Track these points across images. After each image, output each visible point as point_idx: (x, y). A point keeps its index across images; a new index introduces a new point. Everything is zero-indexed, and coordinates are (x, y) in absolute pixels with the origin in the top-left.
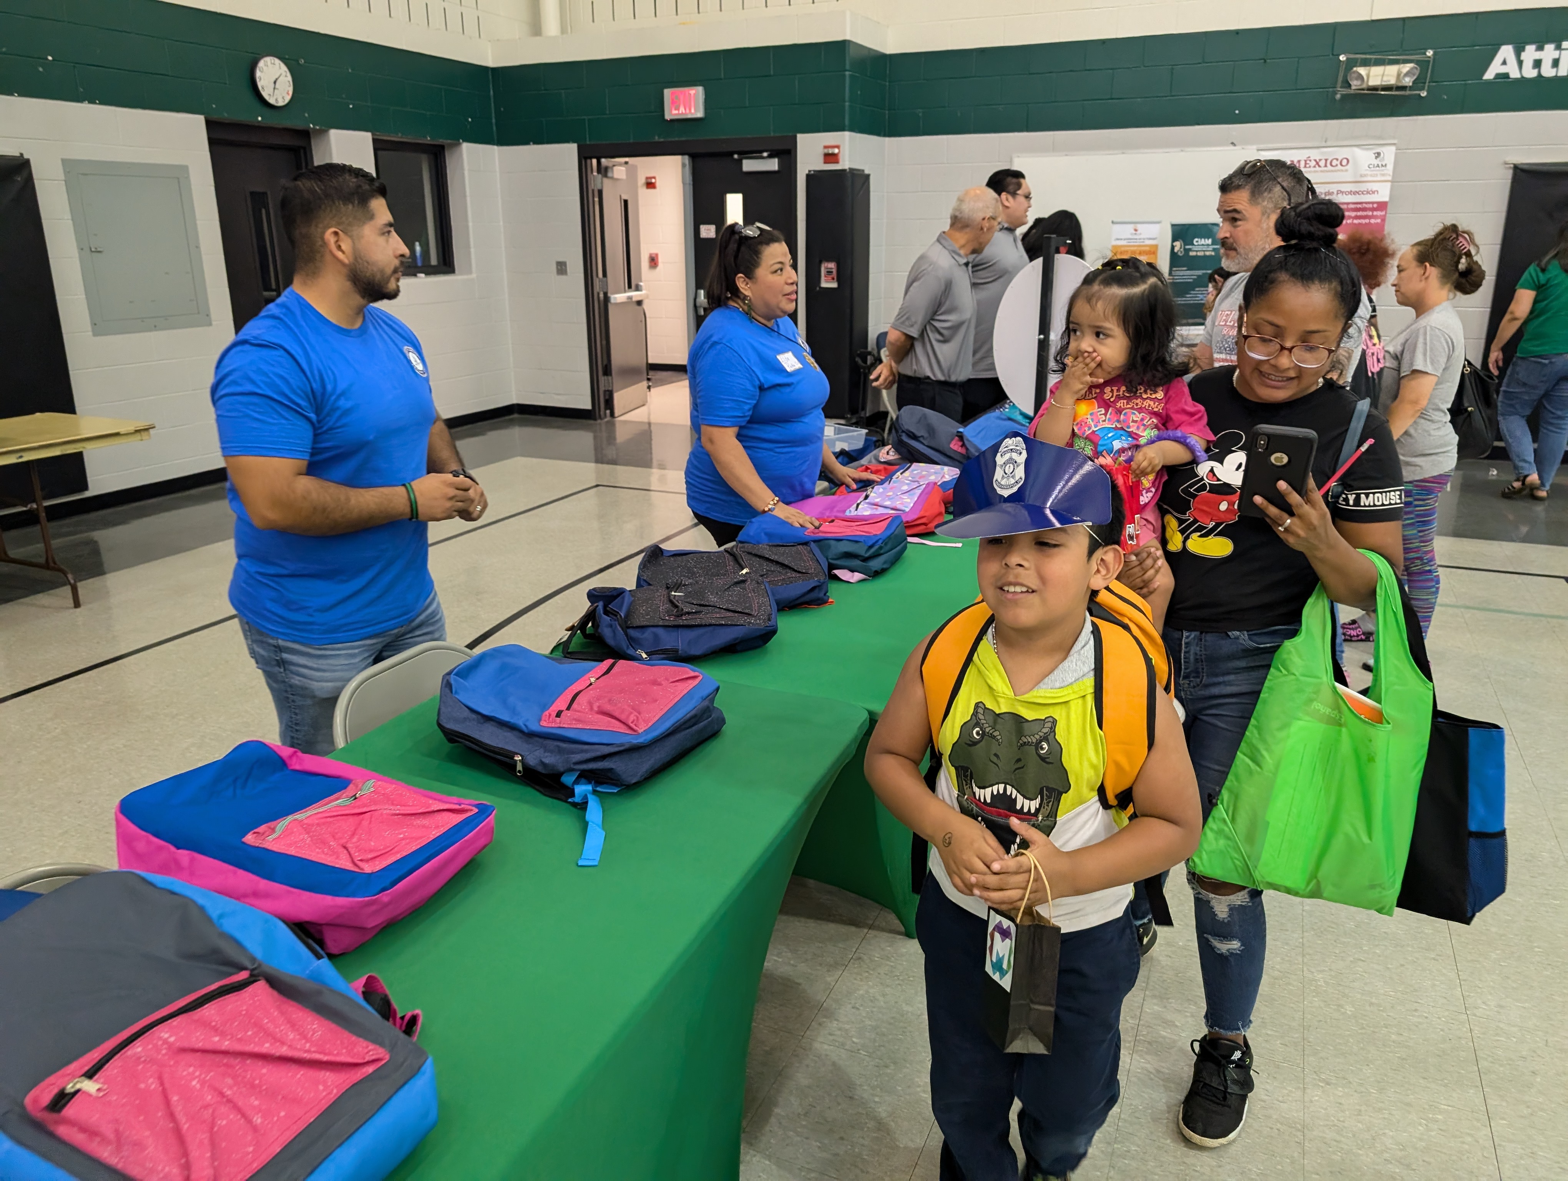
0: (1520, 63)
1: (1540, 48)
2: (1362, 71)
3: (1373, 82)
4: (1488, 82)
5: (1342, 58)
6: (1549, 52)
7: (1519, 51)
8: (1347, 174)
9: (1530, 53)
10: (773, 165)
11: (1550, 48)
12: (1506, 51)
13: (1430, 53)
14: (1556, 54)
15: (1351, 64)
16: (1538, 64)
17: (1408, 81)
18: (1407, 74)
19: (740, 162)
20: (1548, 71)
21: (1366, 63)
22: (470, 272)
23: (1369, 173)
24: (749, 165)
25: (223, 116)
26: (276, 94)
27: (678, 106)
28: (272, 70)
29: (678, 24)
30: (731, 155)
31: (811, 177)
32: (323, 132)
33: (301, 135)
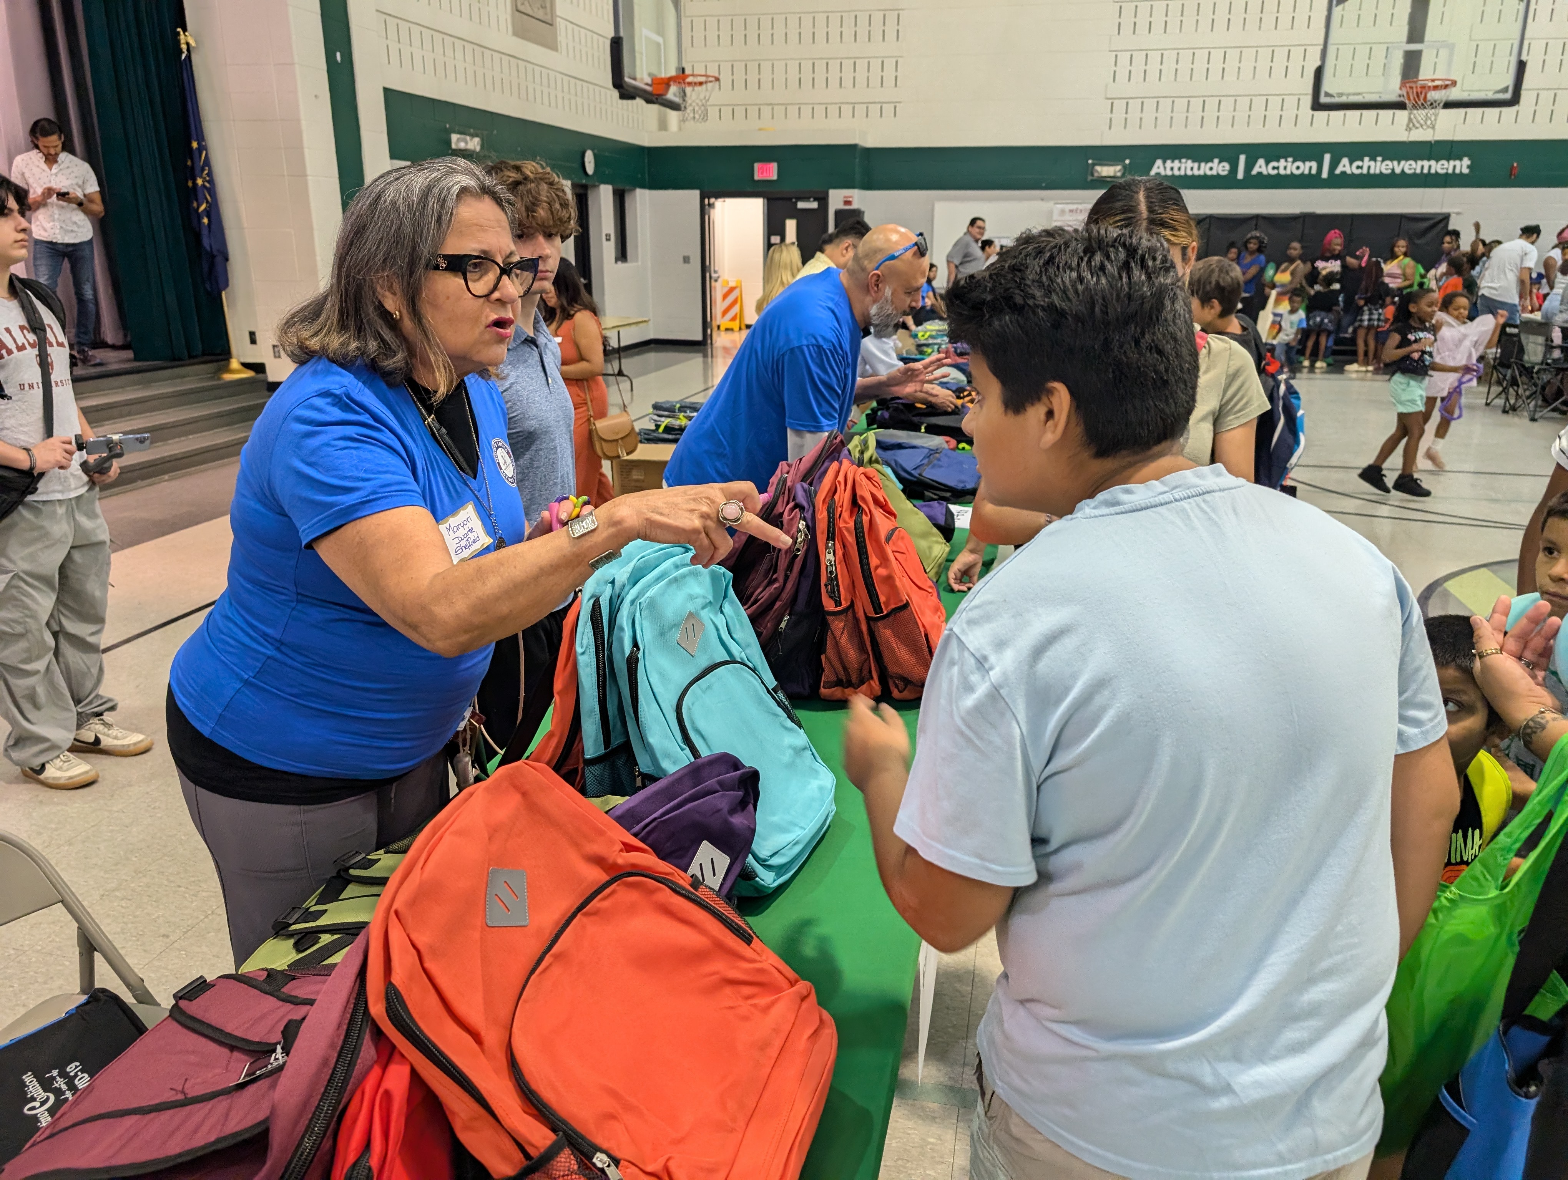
0: (1165, 168)
1: (1173, 162)
2: (1098, 168)
3: (1104, 174)
5: (1090, 161)
6: (1176, 164)
7: (1164, 162)
9: (1169, 163)
10: (814, 205)
11: (1177, 162)
12: (1159, 162)
13: (1127, 162)
14: (1179, 165)
15: (1094, 165)
16: (1172, 169)
17: (1119, 174)
18: (1119, 171)
19: (796, 204)
20: (1176, 173)
21: (1100, 165)
22: (637, 261)
24: (801, 205)
25: (576, 180)
26: (590, 168)
27: (762, 173)
28: (589, 157)
29: (760, 130)
30: (791, 199)
31: (838, 213)
32: (598, 186)
33: (585, 187)
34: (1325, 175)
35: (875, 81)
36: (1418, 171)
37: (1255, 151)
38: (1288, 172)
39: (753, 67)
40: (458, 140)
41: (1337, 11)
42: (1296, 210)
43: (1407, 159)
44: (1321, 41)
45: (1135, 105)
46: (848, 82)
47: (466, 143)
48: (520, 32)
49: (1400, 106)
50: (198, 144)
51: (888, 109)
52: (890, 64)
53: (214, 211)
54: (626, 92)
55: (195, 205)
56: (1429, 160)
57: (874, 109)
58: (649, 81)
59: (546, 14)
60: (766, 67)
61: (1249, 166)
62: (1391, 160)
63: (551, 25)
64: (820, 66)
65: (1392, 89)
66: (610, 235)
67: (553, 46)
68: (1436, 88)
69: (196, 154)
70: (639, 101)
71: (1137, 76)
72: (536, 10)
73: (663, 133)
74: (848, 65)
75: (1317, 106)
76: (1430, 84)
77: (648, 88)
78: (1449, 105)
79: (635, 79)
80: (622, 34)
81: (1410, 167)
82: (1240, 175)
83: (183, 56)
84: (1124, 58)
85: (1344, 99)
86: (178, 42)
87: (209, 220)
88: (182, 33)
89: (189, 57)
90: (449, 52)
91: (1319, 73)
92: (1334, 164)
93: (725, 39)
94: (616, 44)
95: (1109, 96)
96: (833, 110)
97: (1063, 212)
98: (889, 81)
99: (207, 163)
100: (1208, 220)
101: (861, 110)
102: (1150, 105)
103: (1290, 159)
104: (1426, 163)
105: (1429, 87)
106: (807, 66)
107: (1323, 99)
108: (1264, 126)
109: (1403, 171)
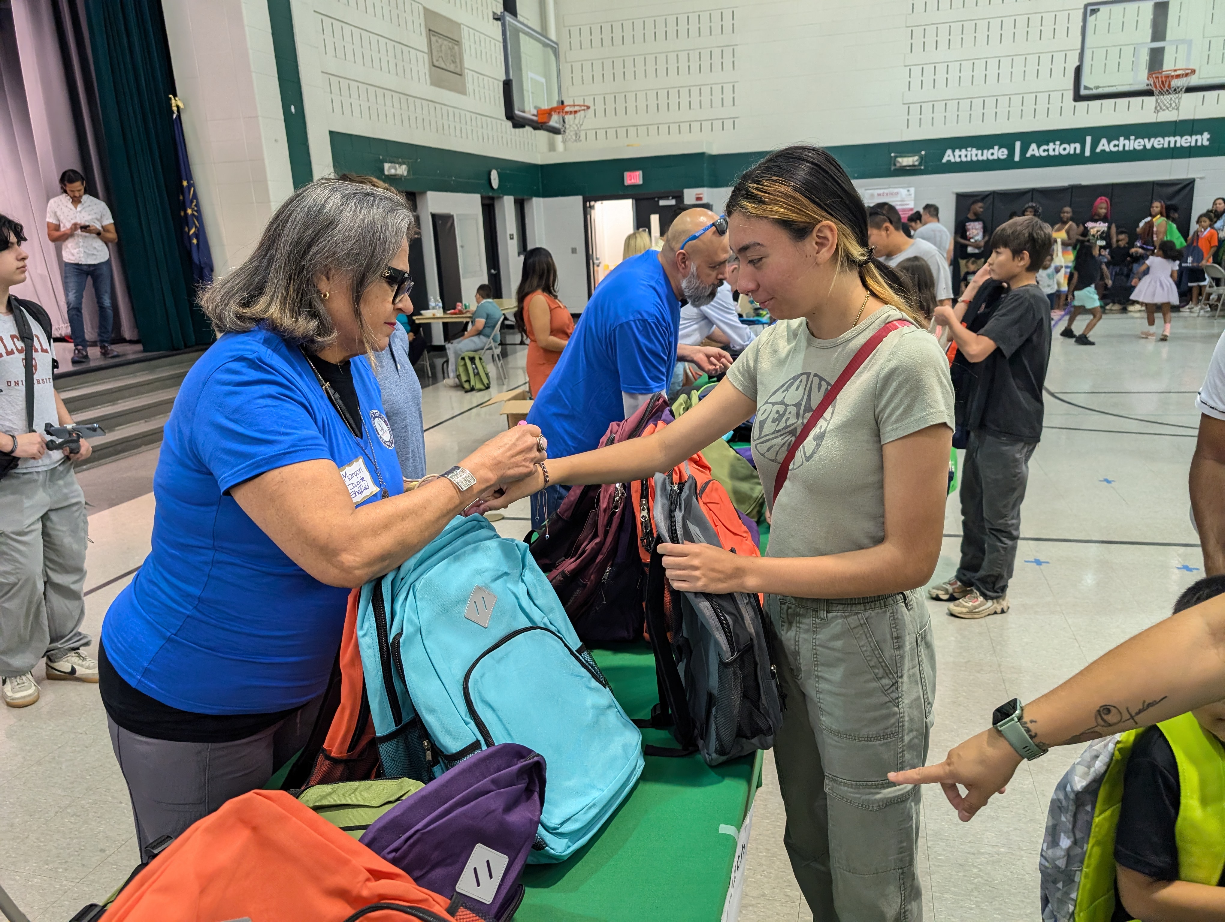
0: (954, 156)
1: (960, 151)
2: (900, 159)
3: (905, 164)
4: (944, 164)
5: (893, 155)
6: (963, 152)
7: (953, 152)
8: (898, 198)
9: (957, 152)
10: (673, 202)
11: (963, 150)
12: (949, 152)
13: (923, 153)
14: (966, 153)
15: (896, 157)
16: (960, 156)
17: (917, 163)
18: (917, 161)
19: (658, 202)
20: (964, 159)
21: (901, 157)
23: (906, 197)
24: (662, 203)
25: (484, 194)
26: (495, 184)
27: (631, 180)
28: (494, 175)
29: (628, 146)
30: (654, 198)
32: (502, 197)
33: (492, 199)
34: (1087, 153)
35: (717, 102)
36: (1166, 146)
37: (1027, 138)
38: (1057, 153)
39: (620, 98)
40: (390, 168)
41: (1091, 20)
42: (1065, 183)
43: (1156, 137)
44: (1079, 46)
45: (927, 108)
46: (695, 104)
47: (396, 169)
48: (436, 82)
49: (1148, 93)
50: (188, 183)
51: (728, 124)
52: (728, 88)
53: (201, 234)
54: (518, 123)
55: (187, 229)
56: (1174, 136)
57: (717, 125)
58: (535, 112)
59: (456, 67)
60: (631, 97)
61: (1024, 150)
62: (1143, 138)
63: (460, 75)
64: (673, 93)
65: (1141, 81)
66: (513, 235)
67: (463, 91)
68: (1178, 76)
69: (186, 191)
70: (528, 129)
71: (928, 84)
72: (448, 64)
73: (552, 153)
74: (695, 91)
75: (1078, 97)
76: (1173, 74)
77: (535, 118)
78: (1190, 90)
79: (524, 112)
80: (511, 77)
81: (1159, 143)
82: (1017, 158)
83: (175, 116)
84: (916, 71)
85: (1100, 91)
86: (171, 105)
87: (198, 241)
88: (173, 98)
89: (179, 116)
90: (380, 100)
91: (1078, 71)
92: (1094, 145)
93: (598, 78)
94: (507, 85)
95: (905, 102)
96: (685, 127)
97: (872, 196)
98: (728, 101)
99: (195, 196)
101: (706, 125)
102: (940, 106)
103: (1058, 143)
104: (1172, 139)
105: (1172, 76)
106: (663, 94)
107: (1083, 92)
108: (1034, 117)
109: (1153, 146)
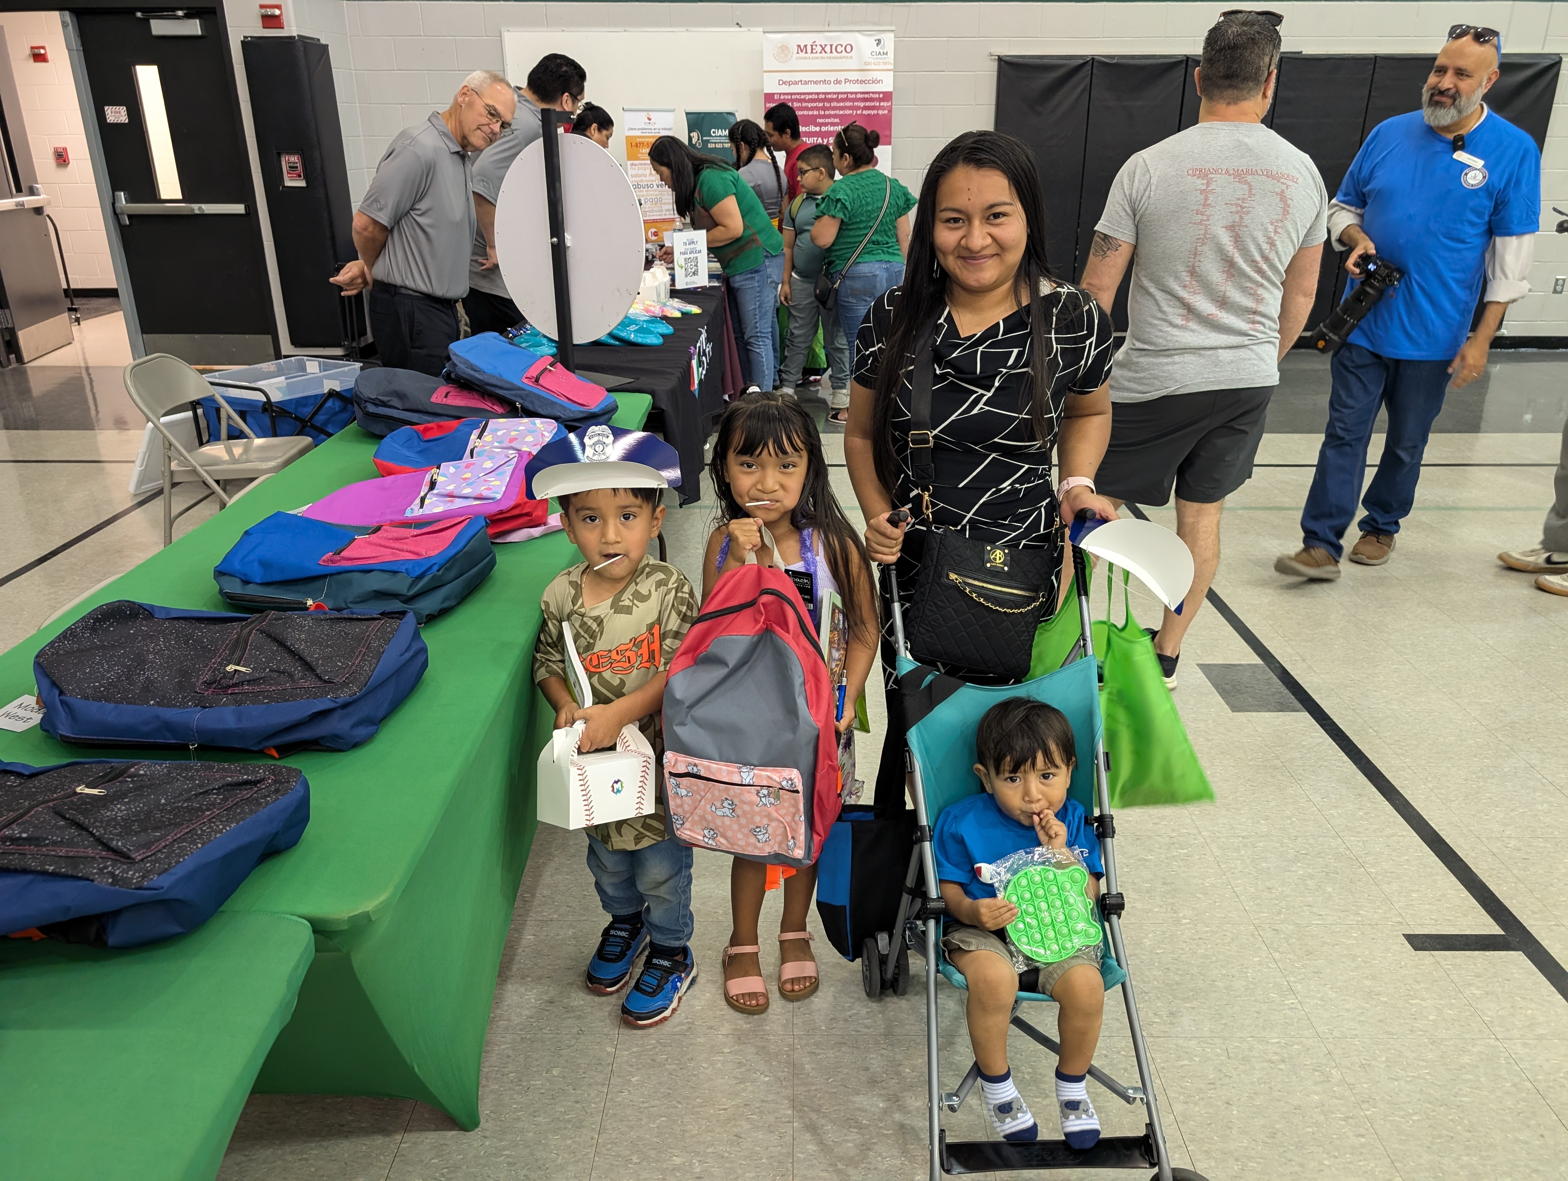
8: (852, 63)
10: (194, 27)
19: (146, 21)
23: (873, 61)
24: (160, 27)
30: (133, 11)
31: (248, 45)
97: (784, 48)
100: (1088, 67)
